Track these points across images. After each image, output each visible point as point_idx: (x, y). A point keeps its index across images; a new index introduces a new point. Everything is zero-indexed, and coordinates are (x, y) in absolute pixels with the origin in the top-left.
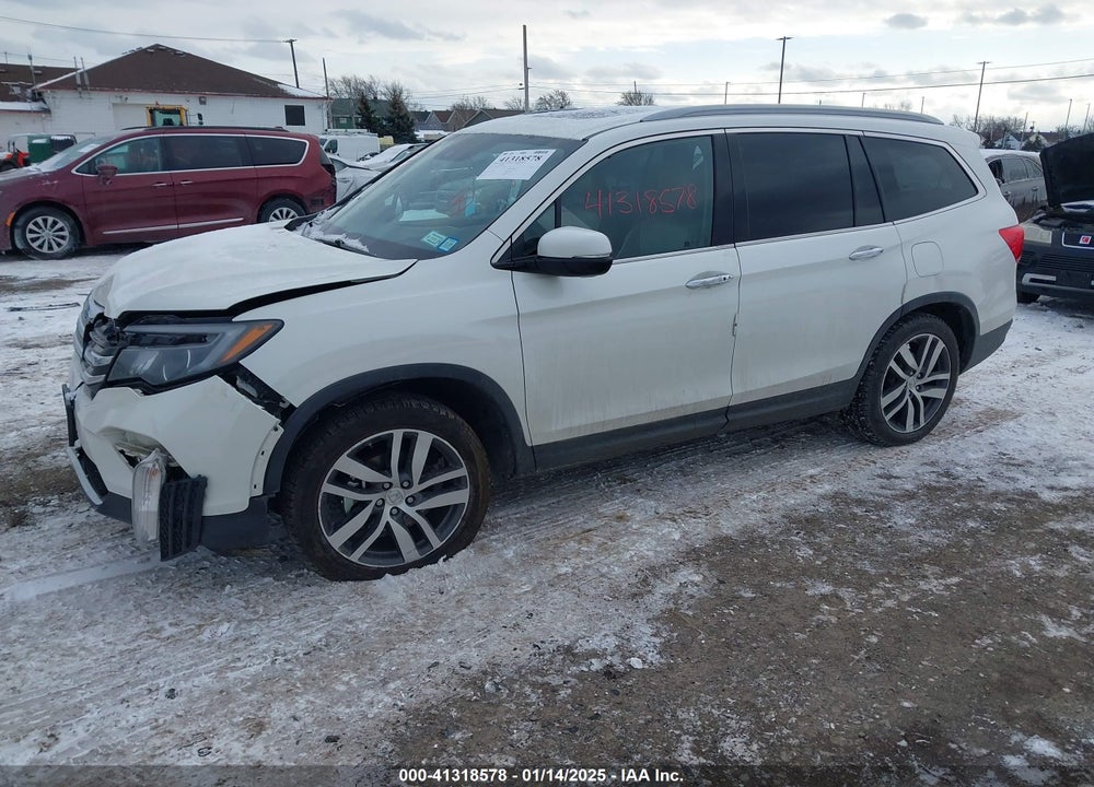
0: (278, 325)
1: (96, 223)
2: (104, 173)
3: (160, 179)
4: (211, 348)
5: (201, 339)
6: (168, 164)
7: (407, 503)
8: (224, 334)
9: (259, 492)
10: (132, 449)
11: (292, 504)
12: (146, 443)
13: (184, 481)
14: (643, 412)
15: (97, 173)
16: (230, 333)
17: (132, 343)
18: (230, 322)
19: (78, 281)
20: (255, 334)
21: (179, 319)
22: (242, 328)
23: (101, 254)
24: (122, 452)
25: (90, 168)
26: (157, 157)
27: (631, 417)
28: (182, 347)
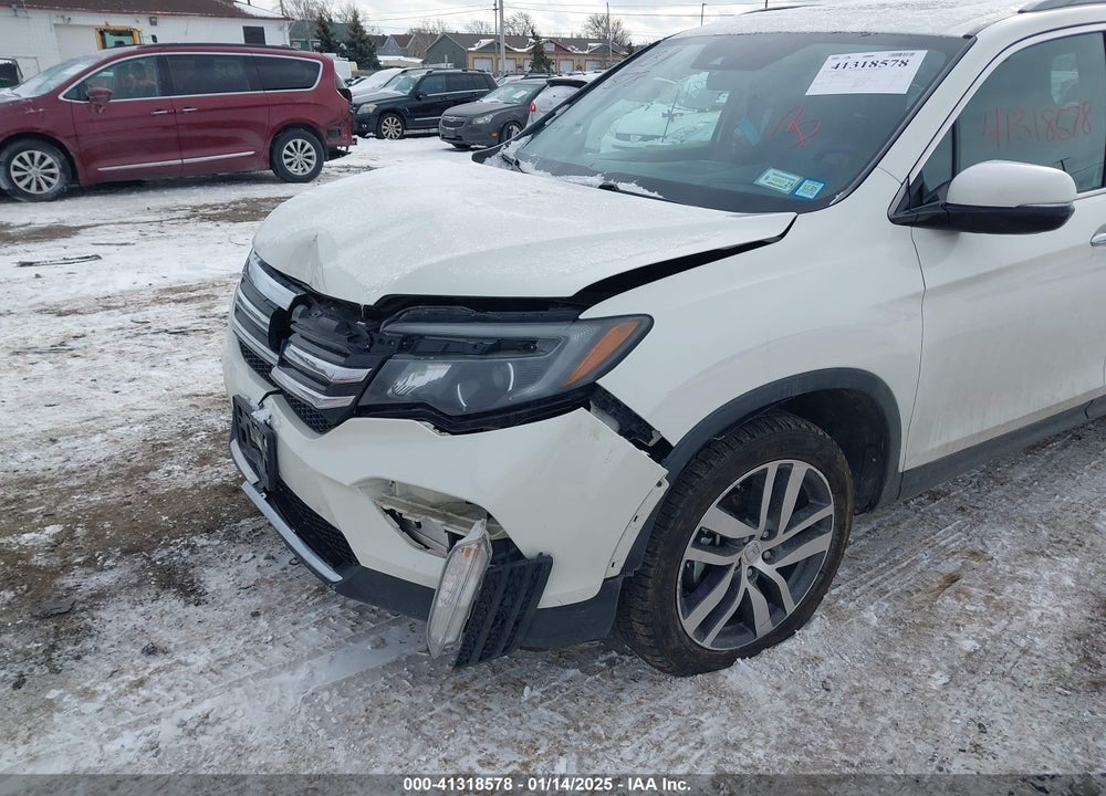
0: (644, 324)
1: (90, 157)
2: (96, 100)
3: (158, 106)
4: (550, 362)
5: (527, 346)
6: (167, 88)
7: (764, 559)
8: (567, 339)
9: (616, 571)
10: (412, 510)
11: (650, 583)
12: (432, 500)
13: (520, 563)
14: (1020, 416)
15: (88, 99)
16: (576, 335)
17: (401, 349)
18: (576, 320)
19: (84, 227)
20: (615, 338)
21: (473, 313)
22: (594, 329)
23: (95, 194)
24: (391, 513)
25: (80, 91)
26: (152, 79)
27: (1009, 423)
28: (493, 360)
